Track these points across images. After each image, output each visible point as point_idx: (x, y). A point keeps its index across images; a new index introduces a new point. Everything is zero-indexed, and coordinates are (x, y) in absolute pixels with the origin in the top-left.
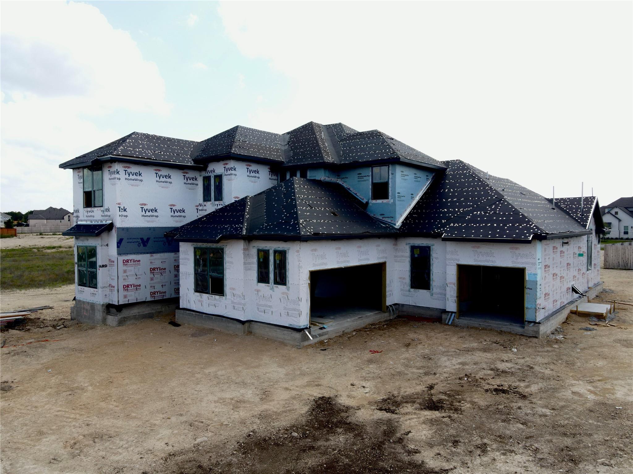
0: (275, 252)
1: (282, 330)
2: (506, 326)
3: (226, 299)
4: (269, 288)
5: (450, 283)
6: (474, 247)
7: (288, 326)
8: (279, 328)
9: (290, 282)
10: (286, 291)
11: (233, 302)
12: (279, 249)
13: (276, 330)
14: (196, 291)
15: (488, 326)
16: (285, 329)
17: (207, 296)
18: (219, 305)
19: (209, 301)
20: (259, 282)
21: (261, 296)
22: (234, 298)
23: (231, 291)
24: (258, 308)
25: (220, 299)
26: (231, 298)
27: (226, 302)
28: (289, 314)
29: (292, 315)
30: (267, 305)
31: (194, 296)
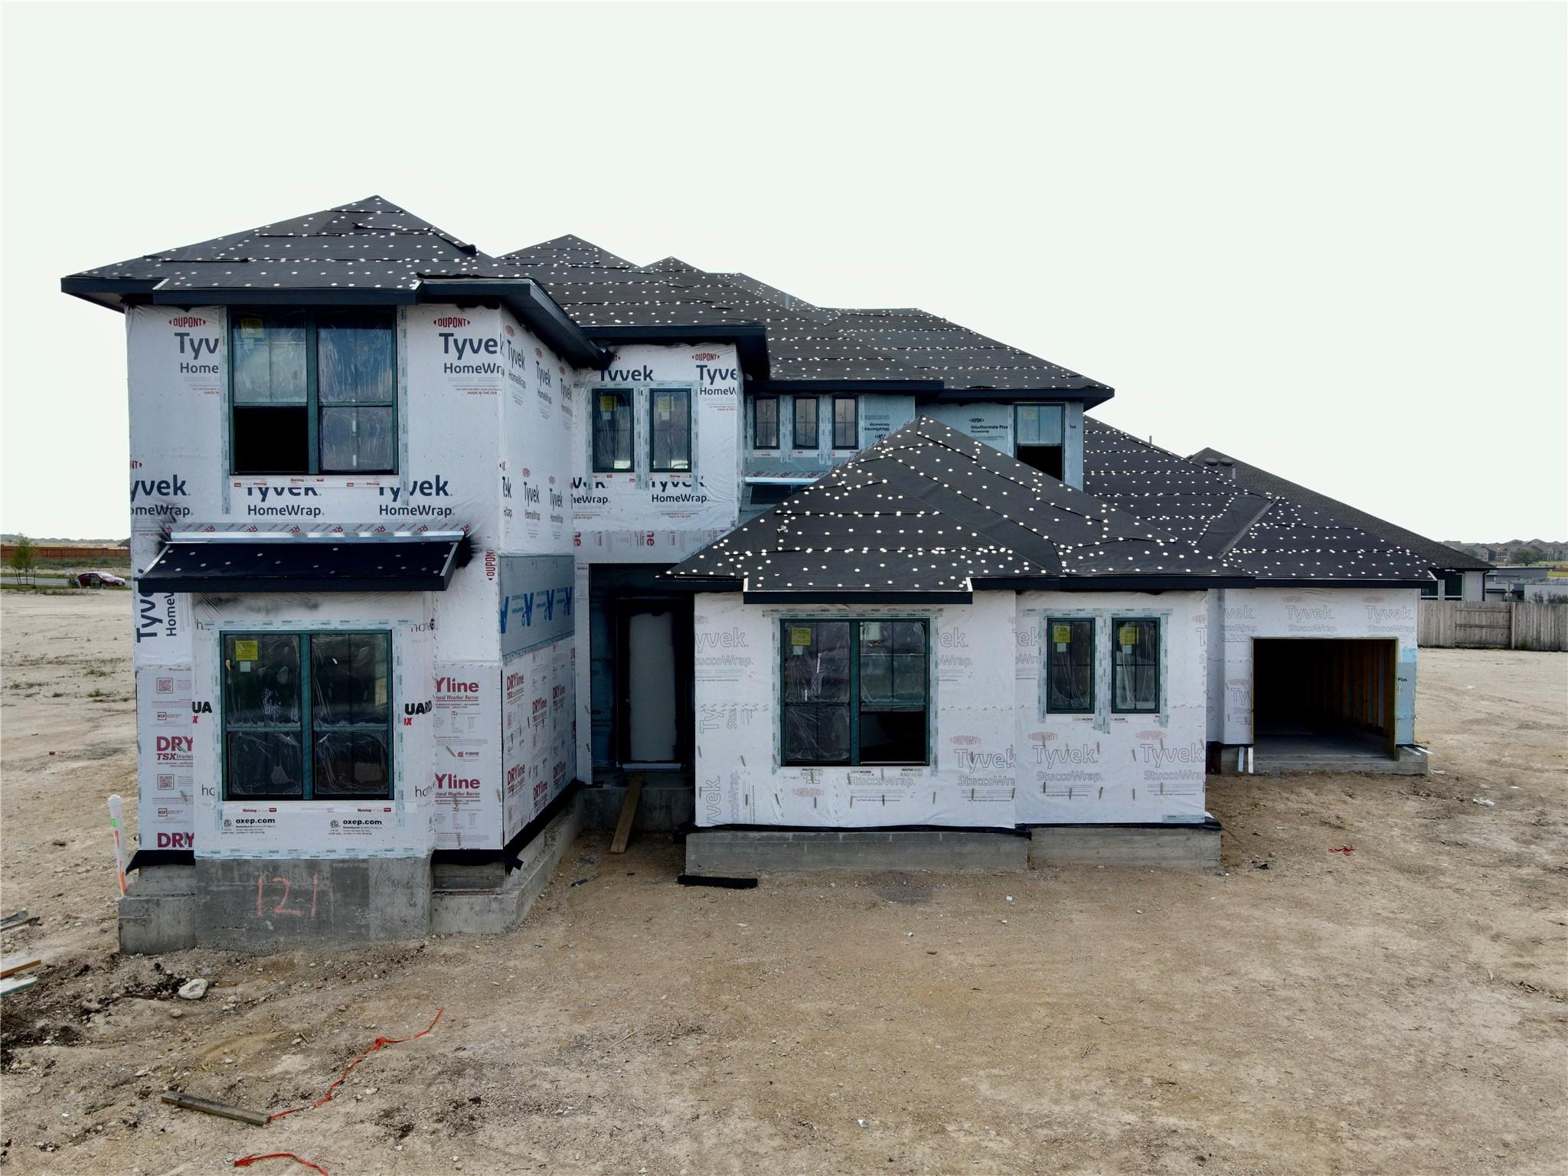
0: (1118, 623)
1: (1155, 834)
2: (1364, 761)
3: (933, 773)
4: (1091, 724)
5: (1234, 682)
6: (1289, 600)
7: (1161, 821)
8: (1141, 830)
9: (1168, 703)
10: (1156, 727)
11: (965, 779)
12: (1131, 615)
13: (1129, 837)
14: (788, 760)
15: (1326, 764)
16: (1162, 830)
17: (841, 772)
18: (902, 794)
19: (851, 787)
20: (1050, 710)
21: (1057, 752)
22: (973, 765)
23: (957, 746)
24: (1045, 786)
25: (907, 775)
26: (959, 769)
27: (936, 784)
28: (1164, 788)
29: (1174, 789)
30: (1080, 774)
31: (776, 780)
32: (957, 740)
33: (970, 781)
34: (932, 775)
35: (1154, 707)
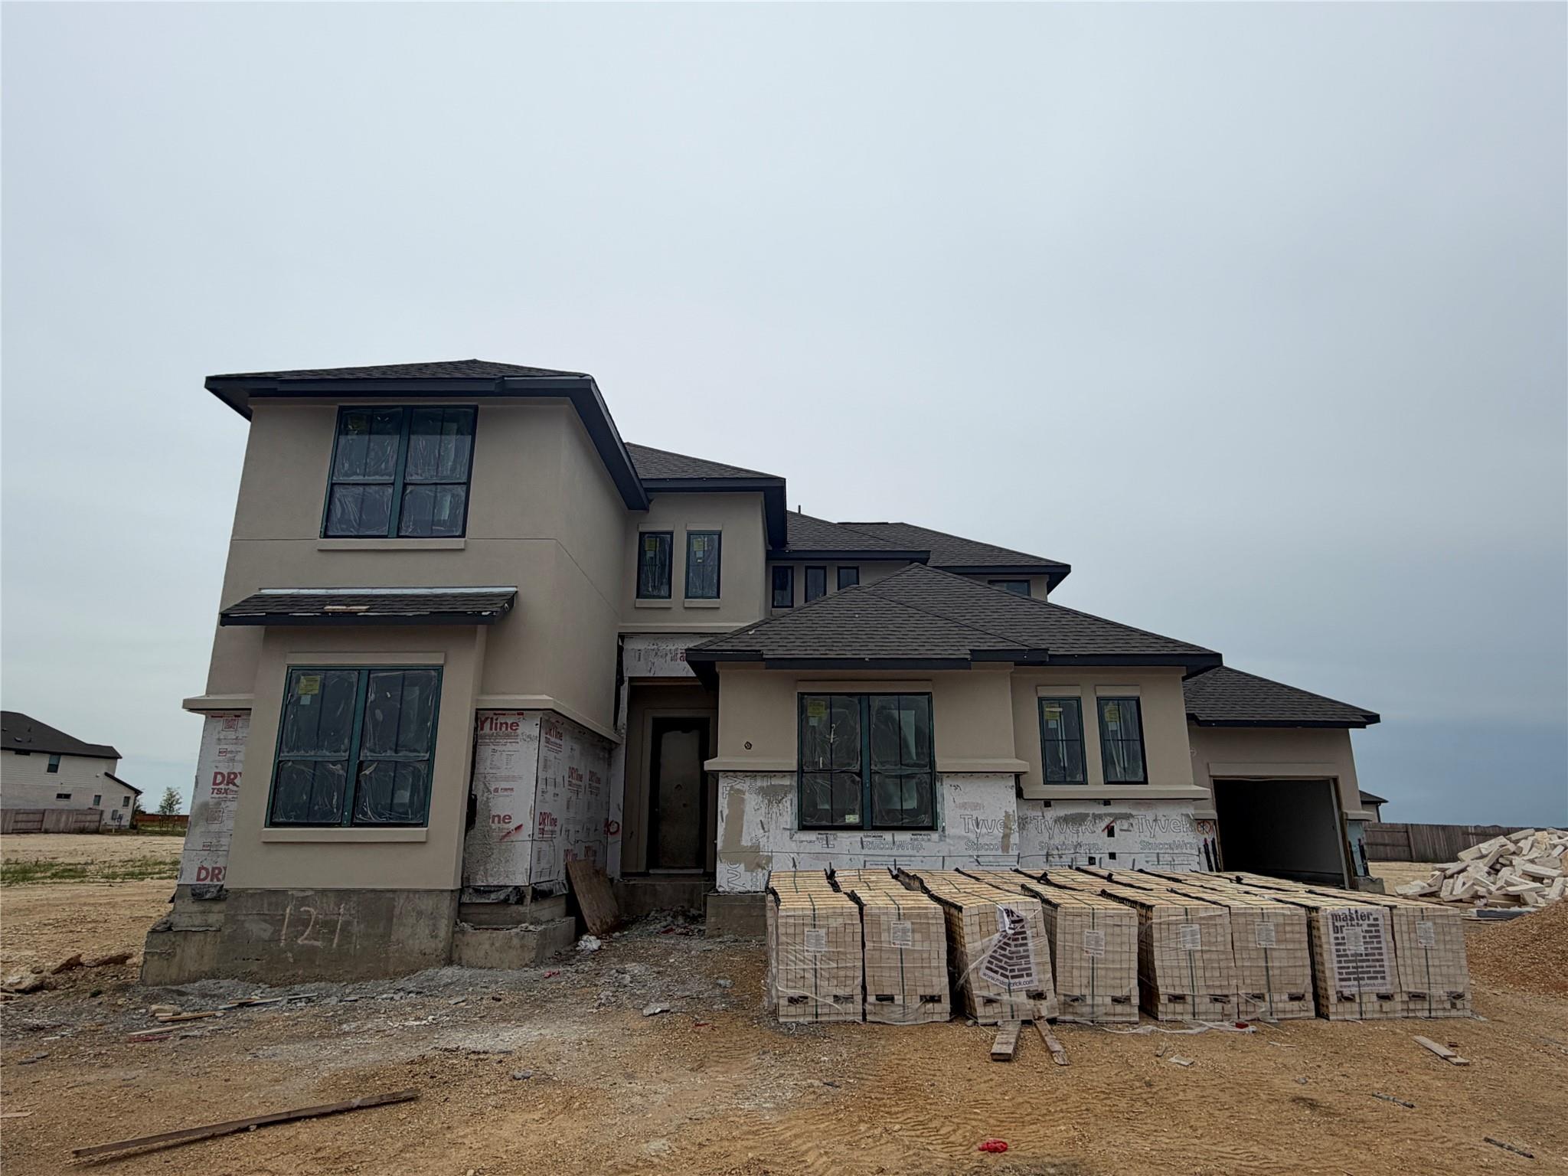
3: (943, 838)
11: (971, 844)
14: (804, 825)
17: (854, 837)
18: (913, 859)
19: (864, 852)
20: (1046, 782)
21: (1056, 822)
22: (978, 831)
23: (962, 811)
24: (1048, 855)
25: (916, 840)
26: (966, 834)
27: (944, 848)
28: (1161, 859)
29: (1170, 859)
30: (1080, 845)
31: (793, 844)
32: (964, 806)
33: (977, 846)
34: (941, 840)
35: (1142, 780)
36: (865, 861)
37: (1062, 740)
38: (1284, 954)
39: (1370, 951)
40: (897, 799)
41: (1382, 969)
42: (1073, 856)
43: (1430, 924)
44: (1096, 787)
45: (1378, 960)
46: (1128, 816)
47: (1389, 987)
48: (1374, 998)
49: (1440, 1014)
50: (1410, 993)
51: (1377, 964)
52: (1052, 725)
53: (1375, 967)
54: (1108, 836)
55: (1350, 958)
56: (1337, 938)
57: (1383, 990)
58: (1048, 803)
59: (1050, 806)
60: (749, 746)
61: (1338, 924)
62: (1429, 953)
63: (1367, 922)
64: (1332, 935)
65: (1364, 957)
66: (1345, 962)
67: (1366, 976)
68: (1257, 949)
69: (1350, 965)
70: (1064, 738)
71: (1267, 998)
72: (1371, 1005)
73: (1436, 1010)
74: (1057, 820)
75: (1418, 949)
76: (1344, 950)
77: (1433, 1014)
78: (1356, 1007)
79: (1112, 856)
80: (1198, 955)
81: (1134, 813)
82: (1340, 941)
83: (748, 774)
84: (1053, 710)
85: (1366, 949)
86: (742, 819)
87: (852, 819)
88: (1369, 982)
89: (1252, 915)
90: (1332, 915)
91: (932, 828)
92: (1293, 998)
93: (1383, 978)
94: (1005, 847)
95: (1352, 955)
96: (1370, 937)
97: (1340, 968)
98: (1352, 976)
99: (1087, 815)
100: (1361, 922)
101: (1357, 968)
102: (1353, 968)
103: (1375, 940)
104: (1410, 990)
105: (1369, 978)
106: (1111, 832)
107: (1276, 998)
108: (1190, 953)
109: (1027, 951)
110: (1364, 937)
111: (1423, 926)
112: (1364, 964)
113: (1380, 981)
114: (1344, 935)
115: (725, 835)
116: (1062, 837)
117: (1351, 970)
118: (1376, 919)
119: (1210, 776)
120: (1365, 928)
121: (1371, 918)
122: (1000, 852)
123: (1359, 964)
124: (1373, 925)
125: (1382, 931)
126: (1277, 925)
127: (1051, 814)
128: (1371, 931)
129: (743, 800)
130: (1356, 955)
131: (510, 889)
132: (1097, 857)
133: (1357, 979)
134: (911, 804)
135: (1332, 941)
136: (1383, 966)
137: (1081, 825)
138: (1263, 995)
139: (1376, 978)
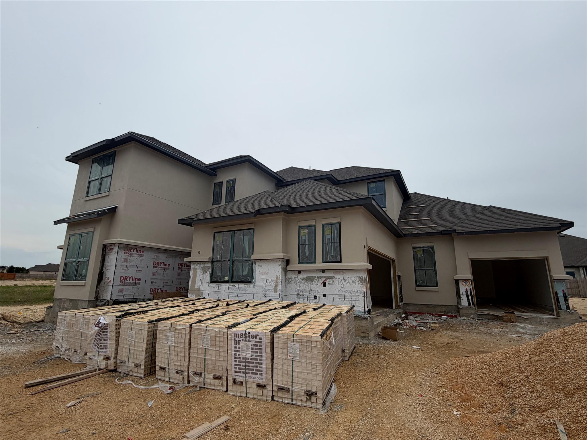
11: (264, 290)
14: (212, 281)
17: (226, 285)
18: (244, 294)
19: (229, 291)
20: (299, 263)
21: (302, 280)
22: (266, 284)
23: (262, 276)
24: (298, 294)
25: (245, 287)
26: (262, 285)
27: (254, 290)
28: (346, 297)
29: (350, 298)
30: (311, 290)
31: (209, 288)
32: (262, 273)
33: (266, 290)
34: (253, 287)
35: (339, 261)
36: (229, 295)
37: (307, 244)
38: (214, 353)
39: (254, 357)
40: (241, 271)
41: (261, 369)
42: (308, 295)
43: (297, 345)
44: (319, 264)
45: (259, 363)
46: (332, 278)
47: (264, 380)
48: (255, 386)
49: (299, 403)
50: (278, 386)
51: (259, 365)
52: (304, 238)
53: (257, 367)
54: (323, 287)
55: (242, 360)
56: (236, 347)
57: (260, 382)
58: (300, 272)
59: (301, 273)
60: (199, 252)
61: (237, 339)
62: (295, 364)
63: (255, 340)
64: (234, 345)
65: (250, 361)
66: (239, 362)
67: (250, 371)
68: (201, 348)
69: (242, 364)
70: (308, 243)
71: (203, 375)
72: (253, 390)
73: (296, 400)
74: (303, 279)
75: (287, 359)
76: (239, 355)
77: (294, 402)
78: (243, 389)
79: (324, 295)
80: (172, 348)
81: (335, 276)
82: (237, 349)
83: (199, 262)
84: (304, 231)
85: (252, 355)
86: (196, 279)
87: (226, 279)
88: (252, 375)
89: (201, 329)
90: (235, 334)
91: (250, 282)
92: (216, 378)
93: (261, 374)
94: (276, 291)
95: (243, 358)
96: (256, 349)
97: (236, 365)
98: (242, 371)
99: (315, 277)
100: (251, 339)
101: (245, 366)
102: (243, 366)
103: (258, 351)
104: (279, 385)
105: (252, 373)
106: (324, 285)
107: (207, 376)
108: (170, 346)
109: (107, 337)
110: (252, 349)
111: (292, 345)
112: (250, 365)
113: (259, 376)
114: (240, 346)
115: (191, 284)
116: (304, 286)
117: (242, 367)
118: (261, 339)
119: (469, 259)
120: (253, 343)
121: (258, 337)
122: (273, 293)
123: (247, 364)
124: (259, 342)
125: (264, 346)
126: (212, 336)
127: (301, 276)
128: (257, 346)
129: (197, 272)
130: (245, 358)
131: (106, 301)
132: (318, 296)
133: (245, 373)
134: (245, 273)
135: (233, 349)
136: (262, 367)
137: (312, 281)
138: (201, 374)
139: (257, 374)
